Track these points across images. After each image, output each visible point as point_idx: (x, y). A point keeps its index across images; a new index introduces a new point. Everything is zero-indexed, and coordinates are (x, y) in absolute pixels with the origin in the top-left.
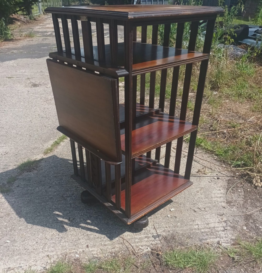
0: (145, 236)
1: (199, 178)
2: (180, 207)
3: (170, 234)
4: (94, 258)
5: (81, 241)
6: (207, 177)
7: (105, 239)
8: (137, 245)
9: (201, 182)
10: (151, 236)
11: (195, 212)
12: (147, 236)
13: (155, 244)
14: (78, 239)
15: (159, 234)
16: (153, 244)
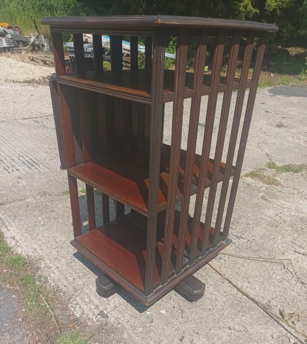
0: (98, 303)
1: (268, 319)
2: (177, 319)
3: (115, 326)
4: (46, 279)
5: (63, 260)
6: (282, 329)
7: (74, 275)
8: (80, 303)
9: (260, 324)
10: (100, 310)
11: (181, 340)
12: (99, 305)
13: (89, 318)
14: (64, 257)
15: (109, 315)
16: (88, 316)
